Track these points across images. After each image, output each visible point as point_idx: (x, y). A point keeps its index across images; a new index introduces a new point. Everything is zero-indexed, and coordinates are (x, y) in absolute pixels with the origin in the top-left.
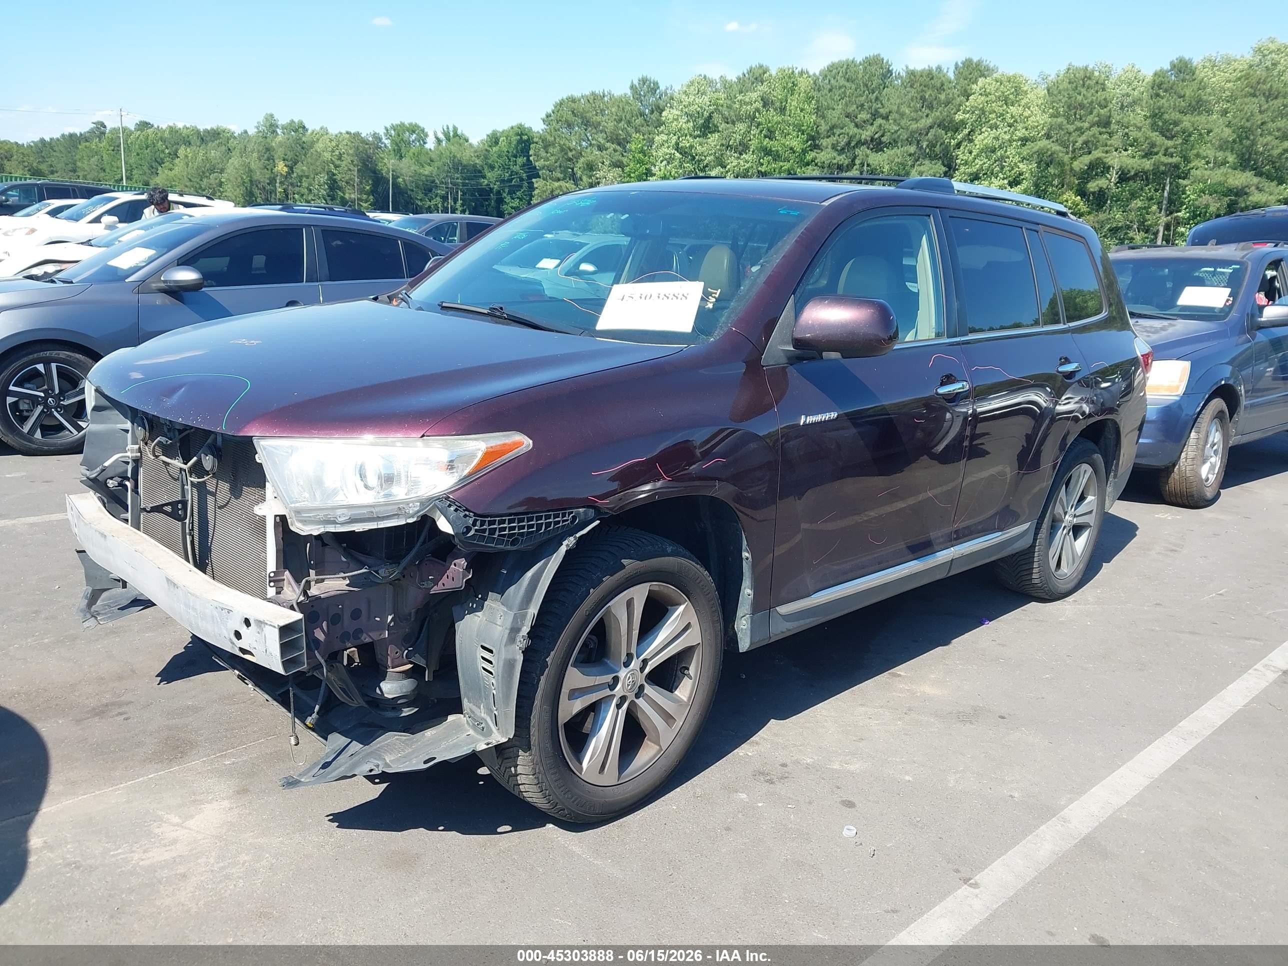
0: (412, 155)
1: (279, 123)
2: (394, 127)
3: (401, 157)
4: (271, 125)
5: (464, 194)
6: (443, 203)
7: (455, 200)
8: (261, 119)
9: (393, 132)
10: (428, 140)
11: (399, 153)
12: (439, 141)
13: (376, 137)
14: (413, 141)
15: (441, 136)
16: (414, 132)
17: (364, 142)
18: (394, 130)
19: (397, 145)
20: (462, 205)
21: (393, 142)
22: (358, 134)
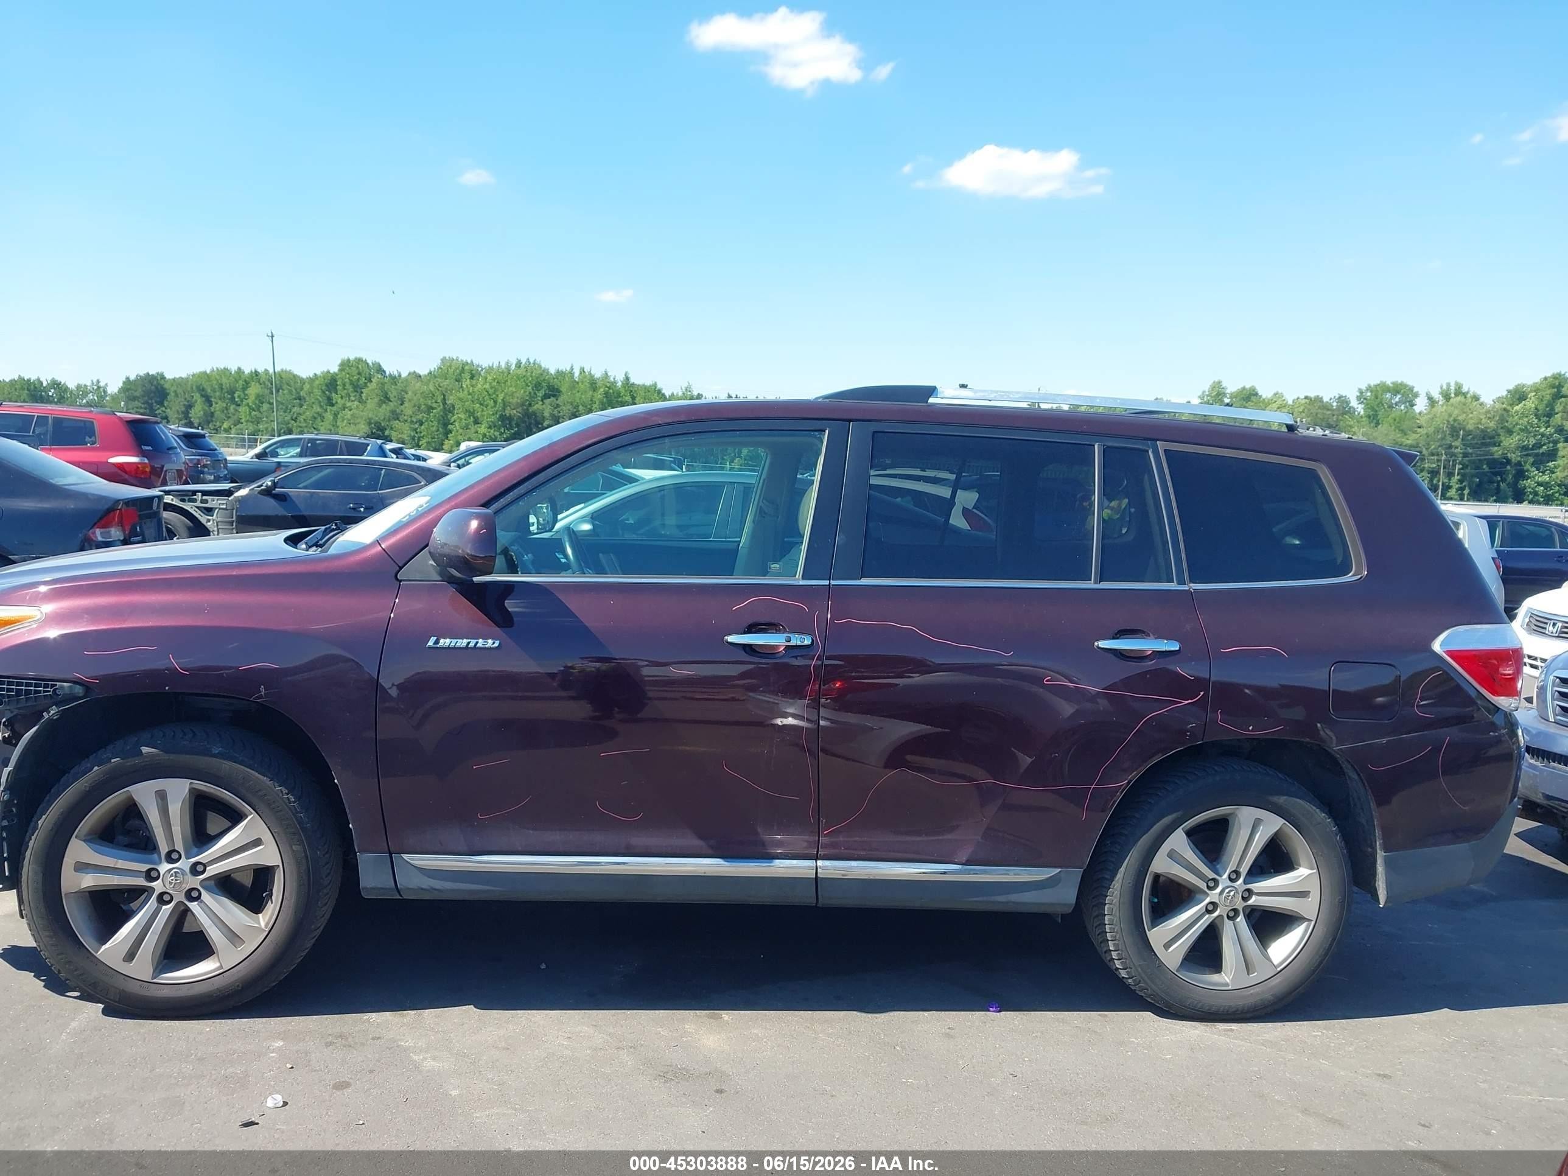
0: (1392, 421)
1: (1228, 391)
2: (1369, 388)
3: (1377, 424)
4: (1218, 394)
5: (1465, 467)
6: (1431, 480)
7: (1450, 475)
8: (1206, 388)
9: (1369, 394)
10: (1418, 401)
11: (1374, 418)
12: (1432, 401)
13: (1343, 401)
14: (1396, 404)
15: (1436, 396)
16: (1398, 392)
17: (1326, 407)
18: (1371, 392)
19: (1373, 409)
20: (1461, 481)
21: (1369, 406)
22: (1318, 399)
